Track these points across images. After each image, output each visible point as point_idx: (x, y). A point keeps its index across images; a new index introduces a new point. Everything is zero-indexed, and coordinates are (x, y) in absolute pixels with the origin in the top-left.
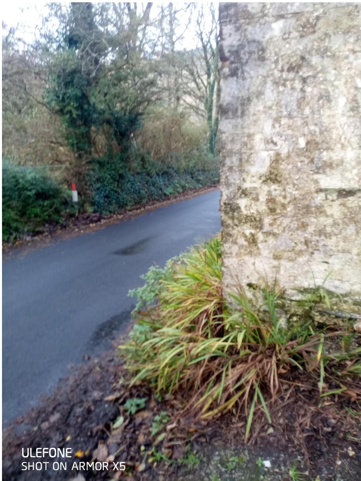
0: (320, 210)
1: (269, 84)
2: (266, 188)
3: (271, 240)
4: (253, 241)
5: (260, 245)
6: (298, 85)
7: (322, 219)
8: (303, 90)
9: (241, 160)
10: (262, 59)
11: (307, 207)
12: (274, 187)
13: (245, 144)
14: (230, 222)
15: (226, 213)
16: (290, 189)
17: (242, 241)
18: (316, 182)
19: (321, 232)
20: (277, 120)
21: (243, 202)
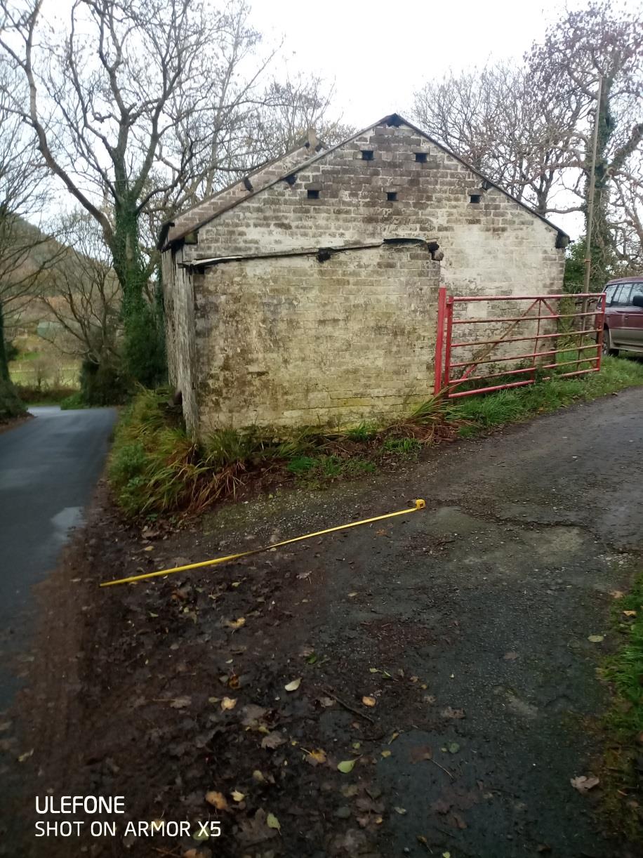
0: (250, 383)
1: (221, 323)
2: (222, 373)
3: (227, 402)
4: (217, 403)
5: (221, 406)
6: (235, 324)
7: (252, 388)
8: (237, 326)
9: (208, 359)
10: (217, 311)
11: (244, 382)
12: (226, 372)
13: (210, 351)
14: (203, 393)
15: (201, 388)
16: (235, 373)
17: (211, 404)
18: (247, 369)
19: (252, 395)
20: (226, 339)
21: (210, 382)
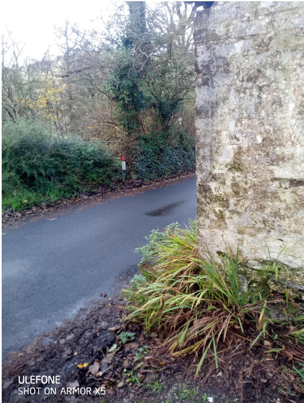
0: (275, 196)
1: (233, 92)
2: (231, 175)
3: (236, 217)
4: (221, 217)
5: (227, 221)
6: (255, 92)
7: (277, 203)
8: (259, 97)
9: (211, 151)
10: (227, 71)
11: (265, 192)
12: (237, 174)
13: (215, 139)
14: (203, 200)
15: (200, 192)
16: (250, 177)
17: (212, 216)
18: (272, 172)
19: (276, 214)
20: (239, 120)
21: (213, 185)
